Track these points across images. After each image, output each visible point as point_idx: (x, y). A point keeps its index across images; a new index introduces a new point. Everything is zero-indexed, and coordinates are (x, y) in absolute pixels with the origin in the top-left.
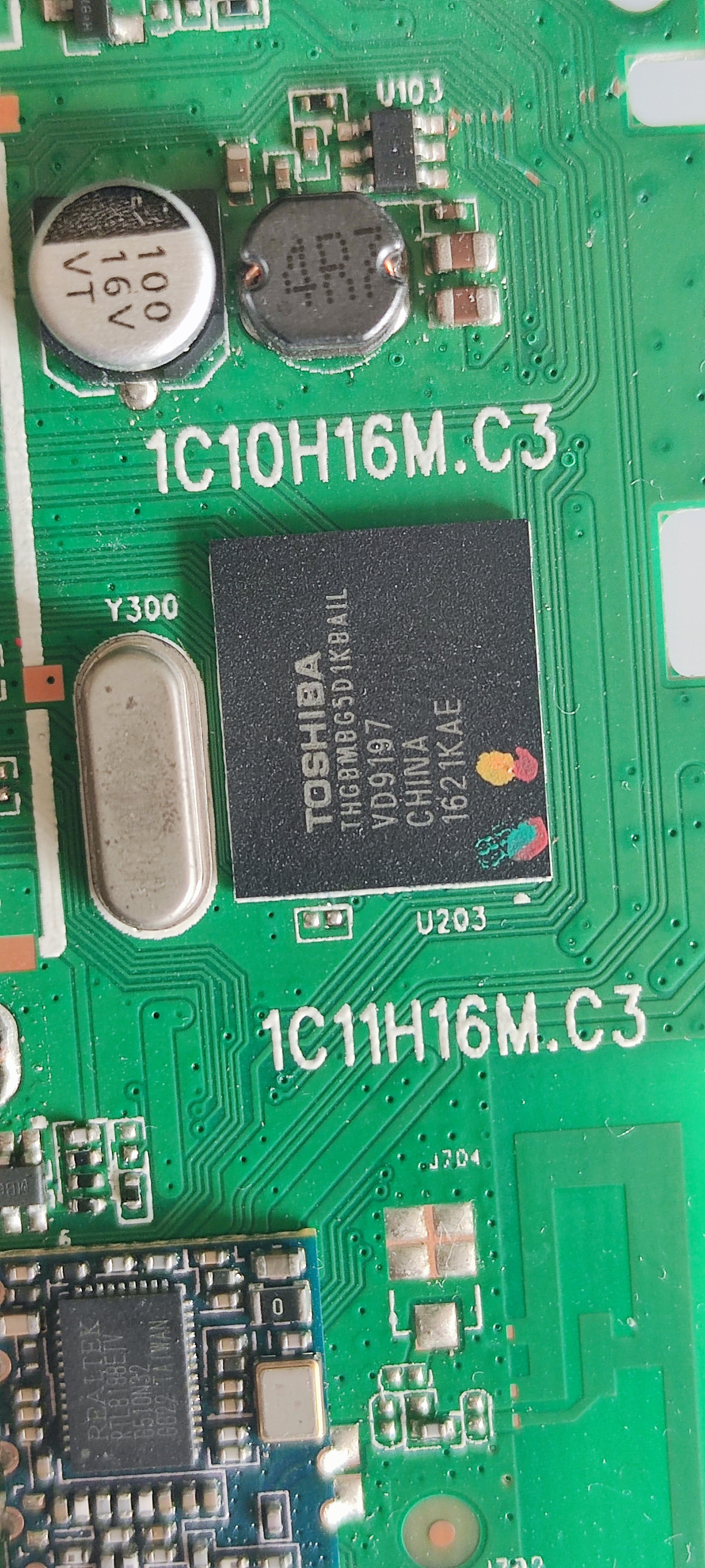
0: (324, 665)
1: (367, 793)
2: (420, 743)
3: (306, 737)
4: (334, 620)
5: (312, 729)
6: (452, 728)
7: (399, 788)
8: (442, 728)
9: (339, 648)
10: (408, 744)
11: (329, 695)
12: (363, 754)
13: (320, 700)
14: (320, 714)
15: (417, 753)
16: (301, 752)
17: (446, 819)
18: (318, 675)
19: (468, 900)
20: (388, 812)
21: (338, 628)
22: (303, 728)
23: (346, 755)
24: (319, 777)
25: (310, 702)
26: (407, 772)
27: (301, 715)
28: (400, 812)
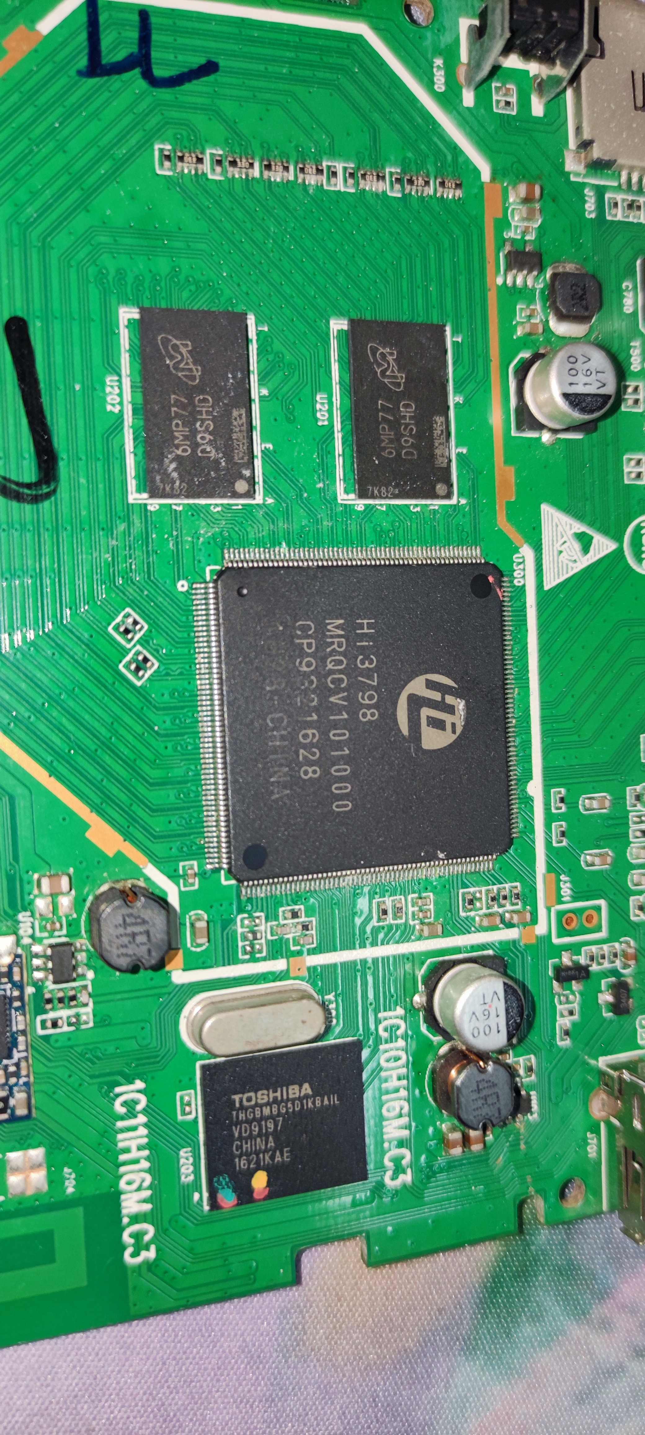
0: (307, 1097)
1: (249, 1122)
2: (271, 1144)
3: (275, 1091)
4: (326, 1098)
5: (278, 1094)
6: (278, 1159)
7: (251, 1137)
8: (278, 1153)
9: (314, 1103)
10: (271, 1139)
11: (293, 1101)
12: (267, 1119)
13: (291, 1096)
14: (285, 1097)
15: (266, 1144)
16: (268, 1090)
17: (237, 1160)
18: (302, 1094)
19: (196, 1172)
20: (240, 1133)
21: (322, 1101)
22: (279, 1090)
23: (266, 1111)
24: (257, 1098)
25: (290, 1091)
26: (258, 1140)
27: (285, 1089)
28: (240, 1138)
